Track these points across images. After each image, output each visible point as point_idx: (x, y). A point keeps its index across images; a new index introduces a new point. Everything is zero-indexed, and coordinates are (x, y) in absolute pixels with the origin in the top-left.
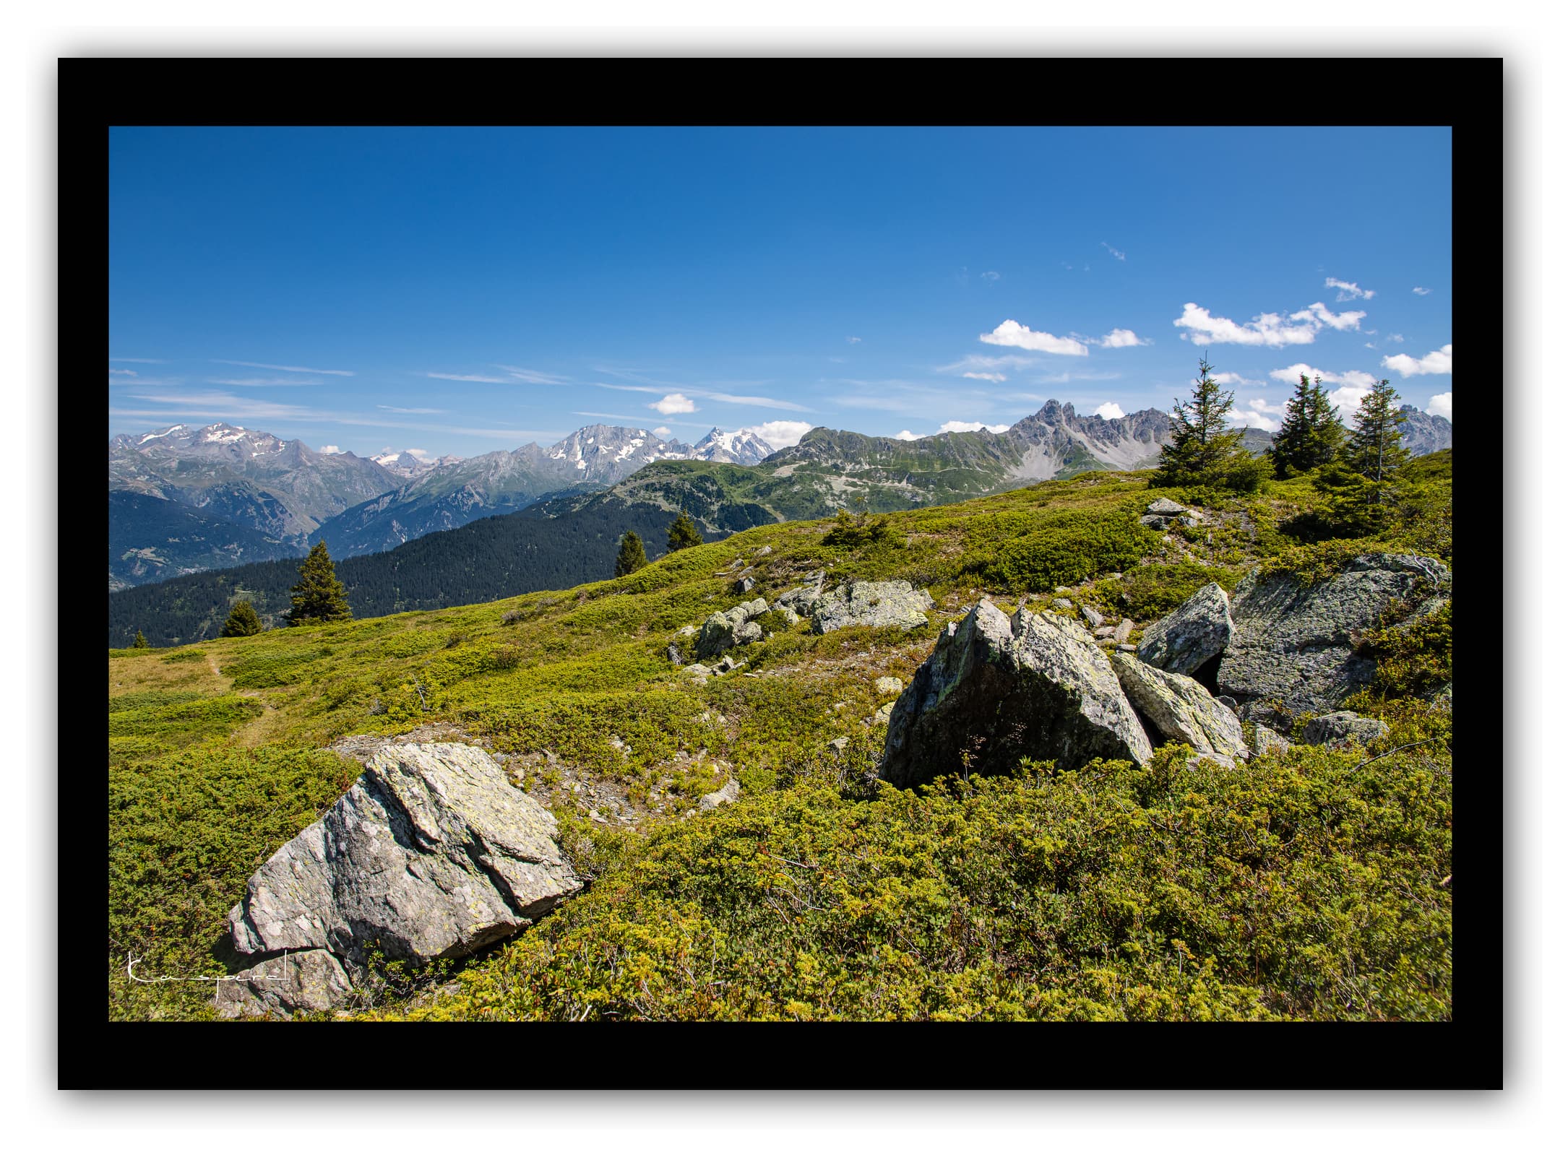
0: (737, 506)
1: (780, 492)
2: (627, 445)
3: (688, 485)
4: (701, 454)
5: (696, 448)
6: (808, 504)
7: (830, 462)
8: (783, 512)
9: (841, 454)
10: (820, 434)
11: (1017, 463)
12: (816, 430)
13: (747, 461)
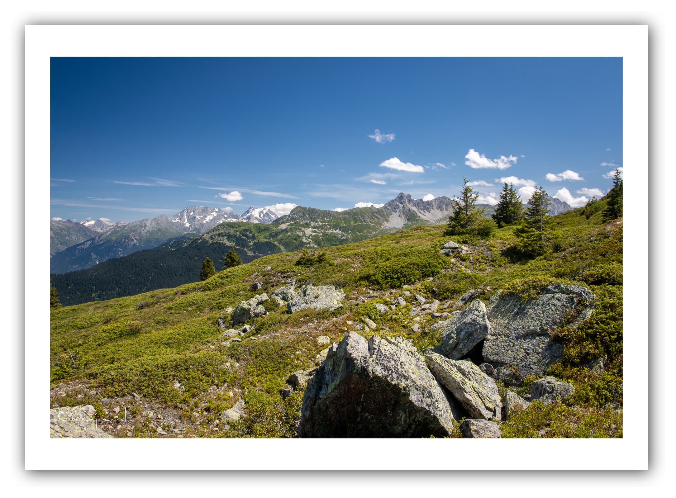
0: (262, 242)
1: (281, 236)
2: (209, 215)
3: (238, 234)
4: (244, 219)
5: (242, 216)
6: (294, 241)
7: (304, 222)
8: (283, 245)
9: (309, 218)
10: (299, 209)
11: (387, 221)
12: (297, 207)
13: (266, 222)
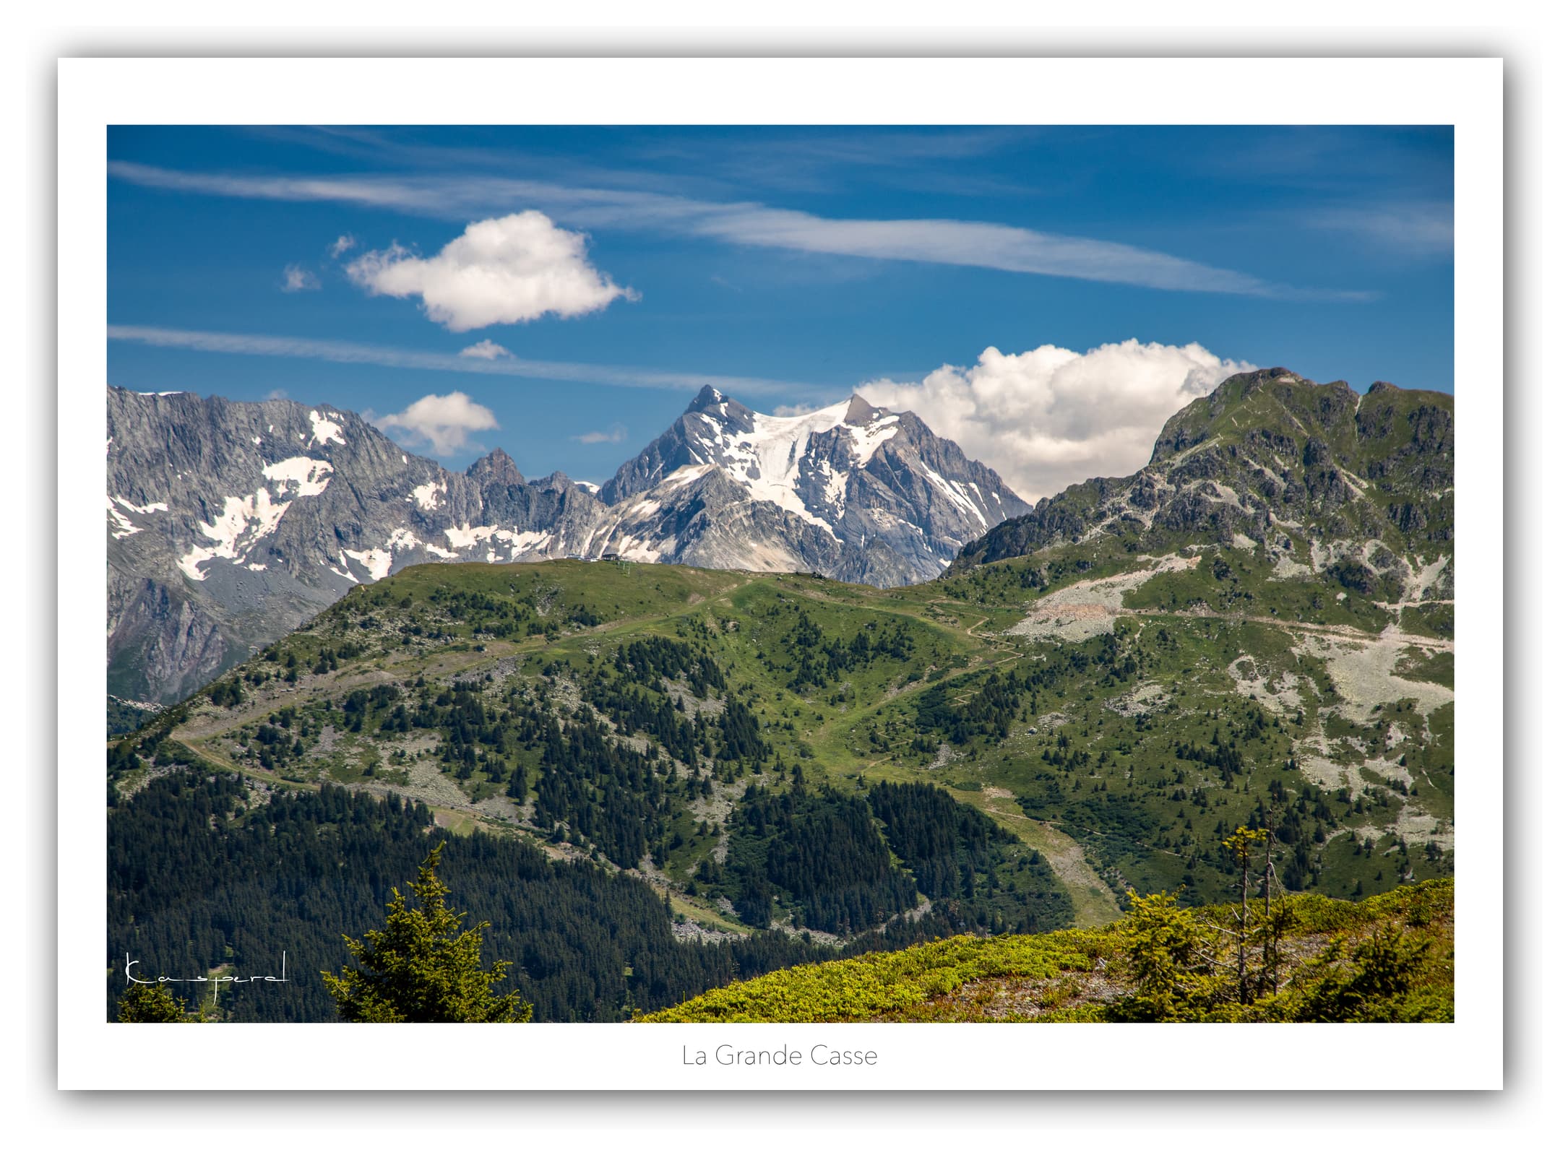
0: (832, 797)
1: (1054, 720)
2: (245, 488)
3: (568, 695)
4: (637, 529)
5: (608, 496)
6: (1205, 780)
7: (1320, 556)
8: (1074, 827)
9: (1378, 513)
10: (1260, 409)
12: (1238, 387)
13: (878, 557)
